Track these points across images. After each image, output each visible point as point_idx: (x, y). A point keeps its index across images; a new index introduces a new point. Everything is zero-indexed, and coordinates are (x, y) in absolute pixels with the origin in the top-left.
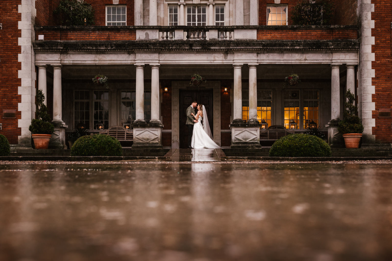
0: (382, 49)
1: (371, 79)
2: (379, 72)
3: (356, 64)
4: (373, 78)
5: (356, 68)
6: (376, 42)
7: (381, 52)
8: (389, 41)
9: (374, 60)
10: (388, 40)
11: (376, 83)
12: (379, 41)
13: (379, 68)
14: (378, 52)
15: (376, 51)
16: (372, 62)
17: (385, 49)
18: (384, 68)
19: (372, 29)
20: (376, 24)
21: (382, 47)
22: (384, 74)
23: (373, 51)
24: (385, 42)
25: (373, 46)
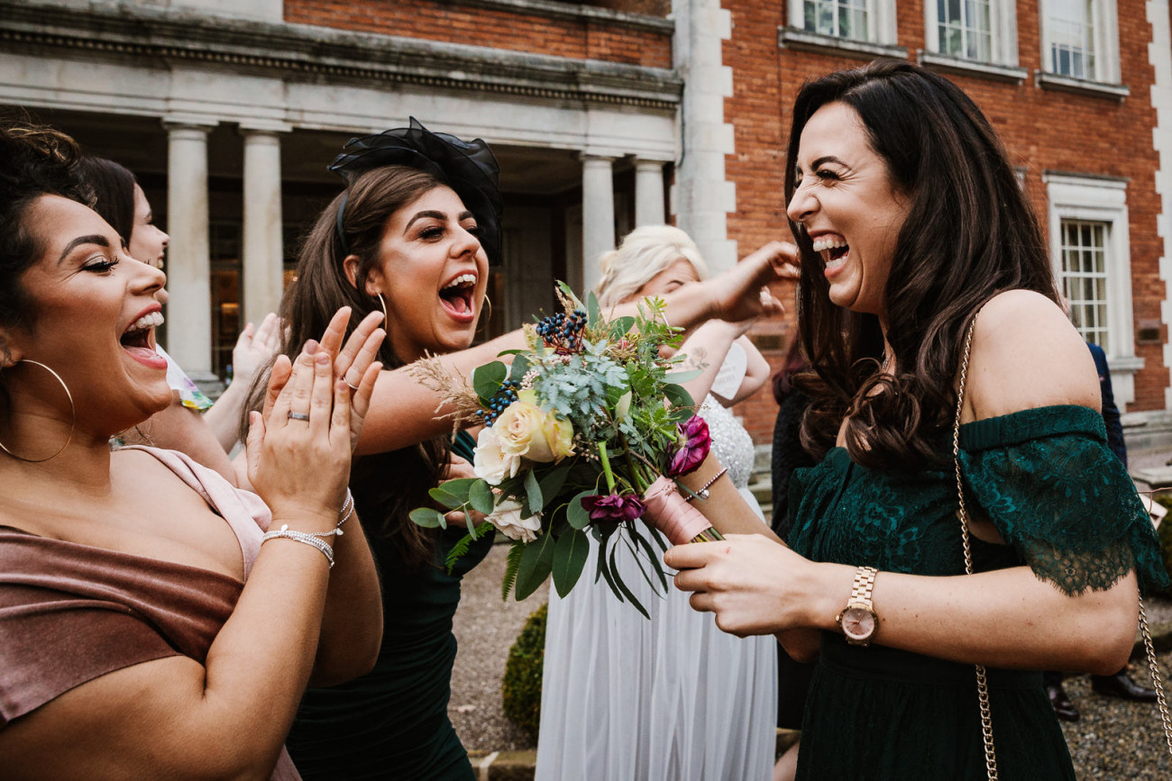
0: (754, 115)
1: (723, 216)
2: (750, 193)
3: (669, 158)
4: (729, 215)
5: (668, 170)
6: (735, 88)
7: (750, 123)
8: (775, 91)
9: (731, 150)
10: (772, 86)
11: (738, 231)
12: (743, 87)
13: (747, 179)
14: (742, 122)
15: (736, 121)
16: (727, 157)
17: (764, 116)
18: (762, 181)
19: (724, 43)
20: (736, 20)
21: (754, 108)
22: (764, 202)
23: (728, 117)
24: (761, 89)
25: (726, 101)
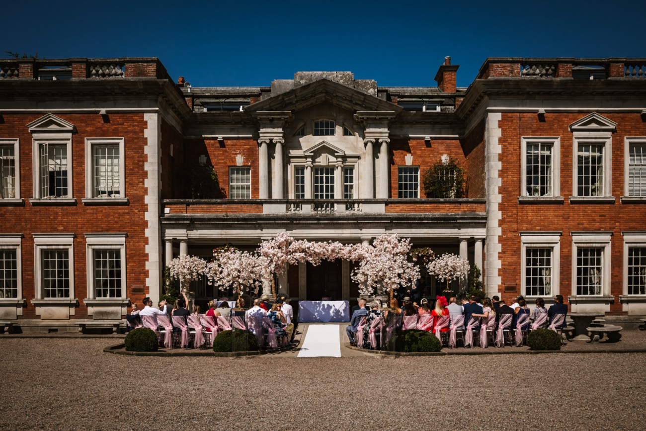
0: (508, 224)
1: (497, 253)
2: (506, 246)
3: (484, 237)
4: (499, 253)
5: (484, 241)
6: (502, 216)
7: (507, 226)
8: (516, 216)
9: (500, 234)
10: (515, 214)
11: (502, 257)
12: (505, 216)
13: (505, 242)
14: (505, 226)
15: (502, 226)
16: (499, 236)
17: (512, 224)
18: (510, 243)
19: (499, 204)
20: (503, 198)
21: (509, 222)
22: (511, 249)
23: (500, 225)
24: (511, 216)
25: (499, 220)
